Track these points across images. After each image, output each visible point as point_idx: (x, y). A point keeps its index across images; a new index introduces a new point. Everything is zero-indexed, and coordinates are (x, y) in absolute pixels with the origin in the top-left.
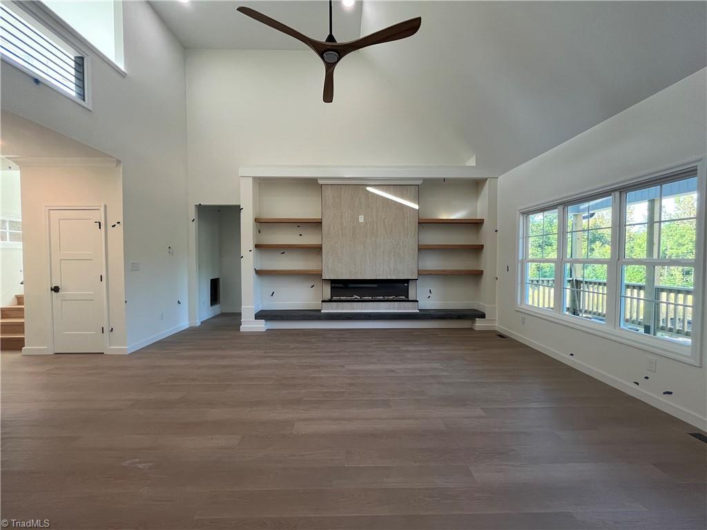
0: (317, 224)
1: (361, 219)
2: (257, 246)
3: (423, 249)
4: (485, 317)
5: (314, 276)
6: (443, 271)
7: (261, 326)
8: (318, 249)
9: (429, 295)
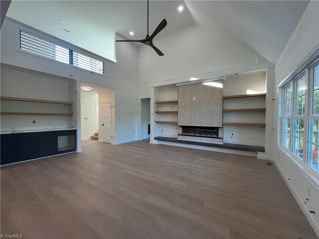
0: (176, 102)
1: (194, 99)
2: (156, 112)
3: (224, 112)
4: (265, 152)
5: (175, 124)
6: (238, 123)
7: (156, 142)
8: (176, 113)
9: (232, 136)
